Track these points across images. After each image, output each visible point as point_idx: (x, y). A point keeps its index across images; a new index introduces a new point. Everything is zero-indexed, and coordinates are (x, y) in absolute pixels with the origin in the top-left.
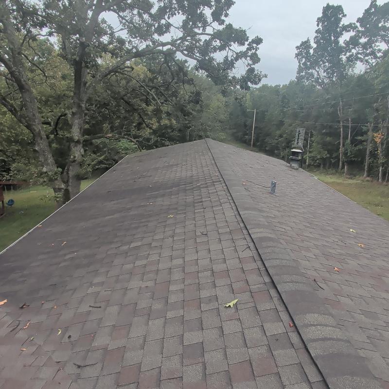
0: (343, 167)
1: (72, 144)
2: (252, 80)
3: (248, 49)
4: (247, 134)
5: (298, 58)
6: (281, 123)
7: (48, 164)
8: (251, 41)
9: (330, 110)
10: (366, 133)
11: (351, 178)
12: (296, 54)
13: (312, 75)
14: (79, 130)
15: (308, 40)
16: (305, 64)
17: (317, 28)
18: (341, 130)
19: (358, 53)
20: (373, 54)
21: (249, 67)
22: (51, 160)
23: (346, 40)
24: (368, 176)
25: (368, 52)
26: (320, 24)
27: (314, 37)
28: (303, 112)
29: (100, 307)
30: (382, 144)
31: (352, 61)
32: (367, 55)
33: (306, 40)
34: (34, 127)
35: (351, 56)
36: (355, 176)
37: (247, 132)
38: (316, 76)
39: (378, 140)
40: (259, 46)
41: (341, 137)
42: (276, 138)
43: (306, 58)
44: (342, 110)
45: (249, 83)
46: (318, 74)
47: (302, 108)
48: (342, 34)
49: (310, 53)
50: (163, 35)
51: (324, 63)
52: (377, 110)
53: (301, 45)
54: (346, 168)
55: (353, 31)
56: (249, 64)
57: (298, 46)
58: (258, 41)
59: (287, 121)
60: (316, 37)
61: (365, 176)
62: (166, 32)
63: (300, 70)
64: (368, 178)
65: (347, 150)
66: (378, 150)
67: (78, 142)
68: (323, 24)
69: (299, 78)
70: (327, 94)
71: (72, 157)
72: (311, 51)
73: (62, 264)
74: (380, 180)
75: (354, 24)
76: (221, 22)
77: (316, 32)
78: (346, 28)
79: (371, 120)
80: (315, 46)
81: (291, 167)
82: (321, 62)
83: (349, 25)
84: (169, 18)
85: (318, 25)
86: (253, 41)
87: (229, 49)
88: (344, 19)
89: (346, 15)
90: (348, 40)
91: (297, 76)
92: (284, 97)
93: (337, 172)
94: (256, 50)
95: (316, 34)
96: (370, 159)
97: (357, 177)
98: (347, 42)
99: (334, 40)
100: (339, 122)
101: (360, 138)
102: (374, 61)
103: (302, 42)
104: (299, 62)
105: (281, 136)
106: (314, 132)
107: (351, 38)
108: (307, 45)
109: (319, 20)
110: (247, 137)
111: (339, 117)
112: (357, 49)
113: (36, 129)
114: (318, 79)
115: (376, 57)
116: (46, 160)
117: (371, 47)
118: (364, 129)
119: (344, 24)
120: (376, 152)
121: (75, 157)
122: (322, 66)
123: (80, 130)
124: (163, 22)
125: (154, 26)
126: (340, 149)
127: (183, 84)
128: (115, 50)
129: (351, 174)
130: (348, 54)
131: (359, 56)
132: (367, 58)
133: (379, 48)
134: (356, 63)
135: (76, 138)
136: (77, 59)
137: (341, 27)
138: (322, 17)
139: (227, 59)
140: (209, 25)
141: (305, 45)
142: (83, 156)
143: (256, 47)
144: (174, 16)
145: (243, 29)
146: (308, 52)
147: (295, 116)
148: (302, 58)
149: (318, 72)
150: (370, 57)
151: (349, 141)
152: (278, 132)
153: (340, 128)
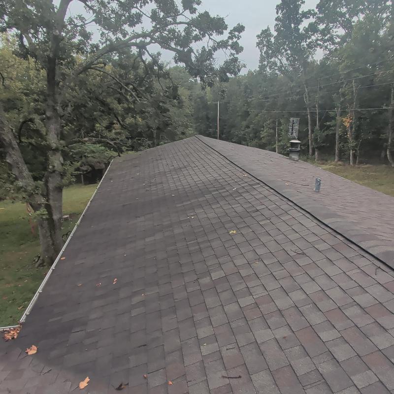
0: (313, 153)
1: (50, 153)
2: (232, 71)
3: (229, 38)
4: (210, 127)
5: (259, 47)
6: (247, 114)
7: (23, 178)
8: (232, 29)
9: (296, 98)
10: (334, 118)
11: (323, 164)
12: (257, 43)
13: (275, 64)
14: (56, 136)
15: (268, 28)
16: (266, 53)
17: (277, 16)
18: (309, 116)
19: (317, 40)
20: (331, 39)
21: (232, 57)
22: (26, 173)
23: (305, 27)
24: (339, 160)
25: (326, 38)
26: (280, 12)
27: (274, 26)
28: (268, 102)
29: (240, 377)
30: (351, 128)
31: (311, 48)
32: (325, 41)
33: (266, 28)
34: (3, 136)
35: (310, 43)
36: (327, 161)
37: (211, 125)
38: (279, 64)
39: (347, 124)
40: (241, 34)
41: (309, 124)
42: (243, 129)
43: (267, 47)
44: (307, 97)
45: (228, 74)
46: (281, 63)
47: (267, 98)
48: (302, 21)
49: (271, 42)
50: (135, 26)
51: (286, 50)
52: (344, 95)
53: (261, 34)
54: (316, 154)
55: (313, 17)
56: (231, 54)
57: (258, 35)
58: (240, 29)
59: (253, 112)
60: (277, 25)
61: (336, 160)
62: (137, 23)
63: (262, 59)
64: (340, 163)
65: (317, 136)
66: (347, 134)
67: (56, 150)
68: (282, 11)
69: (262, 67)
70: (292, 82)
71: (51, 167)
72: (273, 40)
73: (134, 313)
74: (351, 163)
75: (313, 10)
76: (193, 11)
77: (277, 19)
78: (306, 15)
79: (338, 105)
80: (275, 34)
81: (291, 158)
82: (283, 50)
83: (307, 12)
84: (141, 7)
85: (277, 13)
86: (235, 29)
87: (210, 38)
88: (302, 5)
89: (304, 2)
90: (307, 27)
91: (259, 65)
92: (246, 87)
93: (308, 158)
94: (239, 39)
95: (277, 22)
96: (340, 143)
97: (329, 162)
98: (306, 28)
99: (295, 27)
100: (305, 109)
101: (328, 123)
102: (332, 46)
103: (262, 30)
104: (261, 51)
105: (248, 127)
106: (282, 121)
107: (311, 25)
108: (268, 34)
109: (278, 8)
110: (211, 130)
111: (305, 104)
112: (316, 36)
113: (5, 138)
114: (281, 66)
115: (334, 43)
116: (21, 172)
117: (329, 33)
118: (332, 114)
119: (303, 11)
120: (345, 136)
121: (54, 167)
122: (285, 54)
123: (58, 136)
124: (134, 11)
125: (124, 16)
126: (309, 136)
127: (159, 78)
128: (79, 44)
129: (323, 160)
130: (308, 41)
131: (319, 42)
132: (326, 44)
133: (337, 33)
134: (316, 50)
135: (54, 146)
136: (51, 55)
137: (301, 14)
138: (281, 4)
139: (205, 50)
140: (181, 14)
141: (266, 33)
142: (62, 165)
143: (238, 35)
144: (147, 4)
145: (222, 17)
146: (269, 41)
147: (261, 106)
148: (264, 46)
149: (280, 60)
150: (328, 43)
151: (317, 127)
152: (244, 123)
153: (307, 115)
